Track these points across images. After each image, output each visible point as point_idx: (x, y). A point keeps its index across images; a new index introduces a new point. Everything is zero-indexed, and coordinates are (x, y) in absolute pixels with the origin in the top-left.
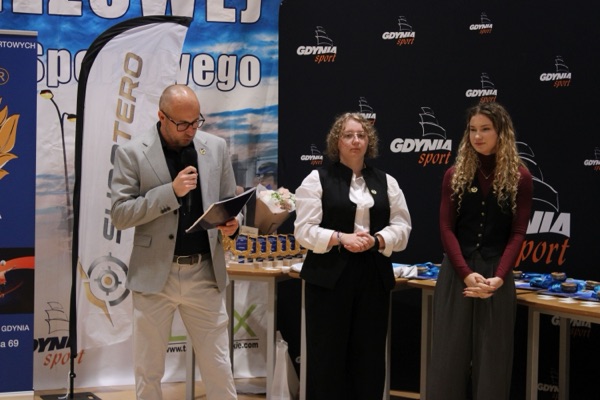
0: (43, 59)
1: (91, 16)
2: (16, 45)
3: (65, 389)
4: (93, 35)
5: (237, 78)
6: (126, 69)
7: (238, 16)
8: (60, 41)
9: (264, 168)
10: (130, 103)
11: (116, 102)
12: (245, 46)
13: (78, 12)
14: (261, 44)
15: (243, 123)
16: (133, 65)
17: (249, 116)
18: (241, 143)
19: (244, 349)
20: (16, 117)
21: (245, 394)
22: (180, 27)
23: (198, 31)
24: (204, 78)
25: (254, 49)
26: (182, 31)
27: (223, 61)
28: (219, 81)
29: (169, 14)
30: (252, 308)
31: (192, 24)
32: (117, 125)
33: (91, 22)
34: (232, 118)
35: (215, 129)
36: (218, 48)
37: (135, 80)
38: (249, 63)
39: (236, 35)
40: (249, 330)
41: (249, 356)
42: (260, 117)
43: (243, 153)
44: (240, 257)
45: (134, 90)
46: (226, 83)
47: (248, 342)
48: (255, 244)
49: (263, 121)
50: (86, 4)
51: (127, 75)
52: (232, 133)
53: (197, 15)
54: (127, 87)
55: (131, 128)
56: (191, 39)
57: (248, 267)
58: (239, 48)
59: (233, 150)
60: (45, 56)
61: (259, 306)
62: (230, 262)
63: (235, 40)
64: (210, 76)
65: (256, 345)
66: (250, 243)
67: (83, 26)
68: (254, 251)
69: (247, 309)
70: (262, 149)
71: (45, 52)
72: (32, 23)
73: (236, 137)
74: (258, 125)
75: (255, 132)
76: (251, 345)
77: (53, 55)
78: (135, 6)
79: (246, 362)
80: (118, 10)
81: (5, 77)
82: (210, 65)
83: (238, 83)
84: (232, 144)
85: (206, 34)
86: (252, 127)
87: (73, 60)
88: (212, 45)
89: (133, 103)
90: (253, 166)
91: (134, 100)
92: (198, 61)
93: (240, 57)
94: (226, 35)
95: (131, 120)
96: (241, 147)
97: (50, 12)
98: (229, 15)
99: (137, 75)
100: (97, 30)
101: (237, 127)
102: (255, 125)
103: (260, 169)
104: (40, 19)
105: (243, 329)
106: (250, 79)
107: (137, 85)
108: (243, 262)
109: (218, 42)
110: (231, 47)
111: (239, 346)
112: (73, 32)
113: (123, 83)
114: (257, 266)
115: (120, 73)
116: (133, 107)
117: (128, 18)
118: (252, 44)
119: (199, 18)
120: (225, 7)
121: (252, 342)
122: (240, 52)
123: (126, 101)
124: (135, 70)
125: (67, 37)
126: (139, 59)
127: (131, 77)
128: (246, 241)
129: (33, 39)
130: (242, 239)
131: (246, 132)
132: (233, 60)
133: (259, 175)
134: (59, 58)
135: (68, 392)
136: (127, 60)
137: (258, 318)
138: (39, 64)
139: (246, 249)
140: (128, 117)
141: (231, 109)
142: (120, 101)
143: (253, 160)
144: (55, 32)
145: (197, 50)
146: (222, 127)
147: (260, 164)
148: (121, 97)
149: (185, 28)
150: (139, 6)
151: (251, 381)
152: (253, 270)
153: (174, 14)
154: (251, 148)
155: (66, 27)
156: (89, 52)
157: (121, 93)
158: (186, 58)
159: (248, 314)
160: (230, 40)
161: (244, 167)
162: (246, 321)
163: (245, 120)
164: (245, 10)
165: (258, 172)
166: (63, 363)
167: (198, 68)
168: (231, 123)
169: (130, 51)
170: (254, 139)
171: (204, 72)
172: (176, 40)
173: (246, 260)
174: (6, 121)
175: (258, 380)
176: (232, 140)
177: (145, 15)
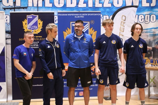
0: (102, 18)
1: (113, 7)
2: (96, 15)
3: (109, 96)
4: (114, 11)
5: (150, 20)
6: (122, 19)
7: (150, 5)
8: (106, 13)
9: (157, 42)
10: (123, 27)
11: (120, 27)
12: (152, 12)
13: (111, 6)
14: (156, 11)
15: (152, 31)
16: (124, 18)
17: (153, 30)
18: (151, 36)
19: (153, 87)
20: (96, 32)
21: (153, 99)
22: (135, 8)
23: (140, 9)
24: (141, 20)
25: (154, 13)
26: (136, 9)
27: (146, 16)
28: (145, 21)
29: (132, 5)
30: (155, 77)
31: (138, 7)
32: (120, 32)
33: (113, 8)
34: (149, 30)
35: (144, 33)
36: (145, 13)
37: (124, 22)
38: (153, 16)
39: (150, 9)
40: (154, 82)
41: (154, 89)
42: (156, 30)
43: (152, 39)
44: (152, 65)
45: (124, 24)
46: (147, 21)
47: (154, 85)
48: (155, 61)
49: (157, 31)
50: (112, 4)
51: (122, 21)
52: (149, 34)
53: (140, 5)
54: (122, 23)
55: (123, 33)
56: (138, 11)
57: (154, 67)
58: (151, 13)
59: (149, 38)
60: (103, 17)
61: (156, 77)
62: (149, 66)
63: (149, 11)
64: (143, 20)
65: (156, 86)
66: (154, 61)
67: (112, 9)
68: (155, 63)
69: (153, 77)
70: (156, 38)
71: (103, 16)
72: (100, 9)
73: (150, 35)
74: (156, 32)
75: (155, 33)
76: (155, 86)
77: (105, 17)
78: (124, 4)
79: (153, 90)
80: (120, 5)
81: (93, 22)
82: (143, 17)
83: (150, 21)
84: (149, 37)
85: (142, 10)
86: (154, 32)
87: (109, 17)
88: (143, 12)
89: (124, 27)
90: (154, 42)
91: (124, 26)
92: (140, 16)
93: (150, 15)
94: (147, 10)
95: (123, 32)
96: (151, 37)
97: (104, 7)
98: (148, 5)
99: (125, 20)
100: (115, 10)
101: (150, 32)
102: (155, 32)
103: (156, 43)
104: (102, 8)
105: (152, 82)
106: (153, 20)
107: (125, 23)
108: (152, 66)
109: (145, 12)
110: (148, 13)
111: (151, 86)
112: (109, 11)
113: (121, 22)
114: (156, 67)
115: (121, 20)
116: (124, 28)
117: (123, 7)
118: (154, 12)
119: (140, 6)
120: (147, 3)
121: (155, 85)
122: (151, 14)
123: (122, 27)
124: (124, 19)
125: (108, 12)
126: (125, 17)
127: (123, 21)
128: (153, 61)
129: (100, 13)
130: (152, 60)
131: (152, 33)
132: (149, 16)
133: (156, 44)
134: (106, 17)
135: (109, 97)
136: (122, 17)
137: (156, 79)
138: (101, 19)
139: (153, 63)
140: (123, 31)
141: (148, 28)
142: (121, 27)
143: (154, 40)
144: (105, 11)
145: (139, 14)
146: (146, 32)
147: (156, 41)
148: (121, 26)
149: (136, 8)
150: (125, 4)
151: (155, 95)
152: (155, 68)
153: (134, 5)
154: (154, 37)
155: (108, 10)
156: (113, 15)
157: (121, 25)
158: (137, 16)
159: (154, 78)
160: (148, 11)
161: (152, 42)
162: (153, 80)
163: (152, 30)
164: (152, 3)
165: (155, 43)
166: (108, 90)
167: (140, 18)
168: (148, 31)
169: (123, 15)
170: (154, 35)
171: (142, 19)
172: (134, 12)
173: (153, 66)
174: (94, 33)
175: (156, 95)
176: (149, 36)
177: (127, 6)
